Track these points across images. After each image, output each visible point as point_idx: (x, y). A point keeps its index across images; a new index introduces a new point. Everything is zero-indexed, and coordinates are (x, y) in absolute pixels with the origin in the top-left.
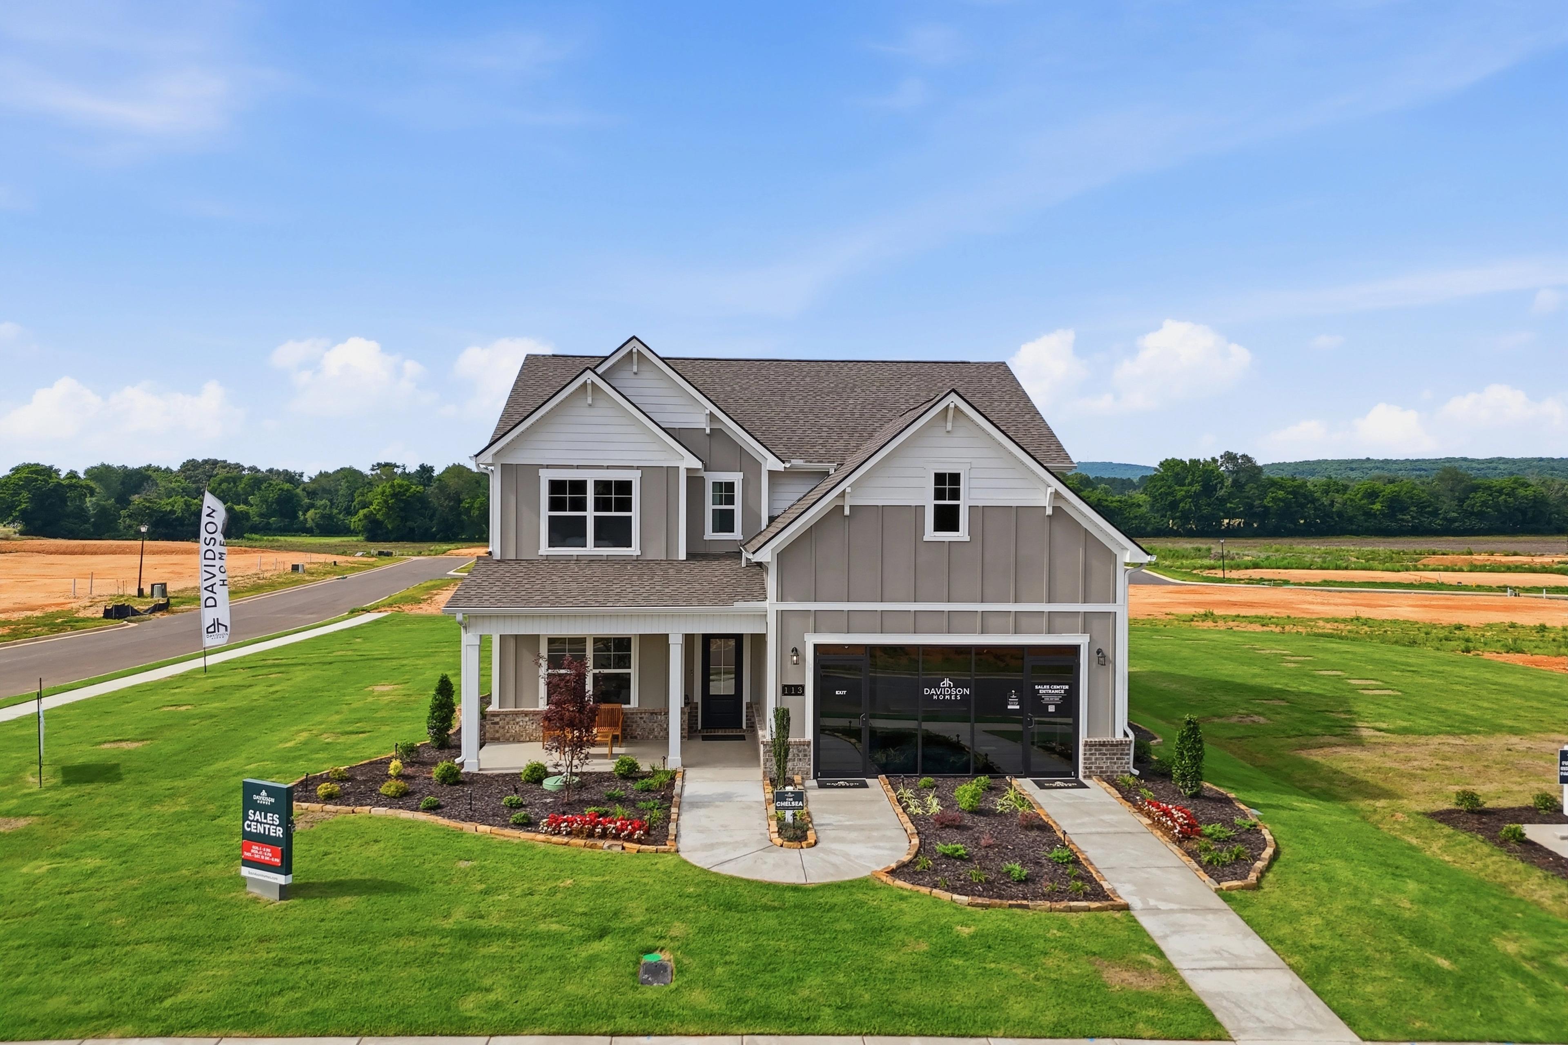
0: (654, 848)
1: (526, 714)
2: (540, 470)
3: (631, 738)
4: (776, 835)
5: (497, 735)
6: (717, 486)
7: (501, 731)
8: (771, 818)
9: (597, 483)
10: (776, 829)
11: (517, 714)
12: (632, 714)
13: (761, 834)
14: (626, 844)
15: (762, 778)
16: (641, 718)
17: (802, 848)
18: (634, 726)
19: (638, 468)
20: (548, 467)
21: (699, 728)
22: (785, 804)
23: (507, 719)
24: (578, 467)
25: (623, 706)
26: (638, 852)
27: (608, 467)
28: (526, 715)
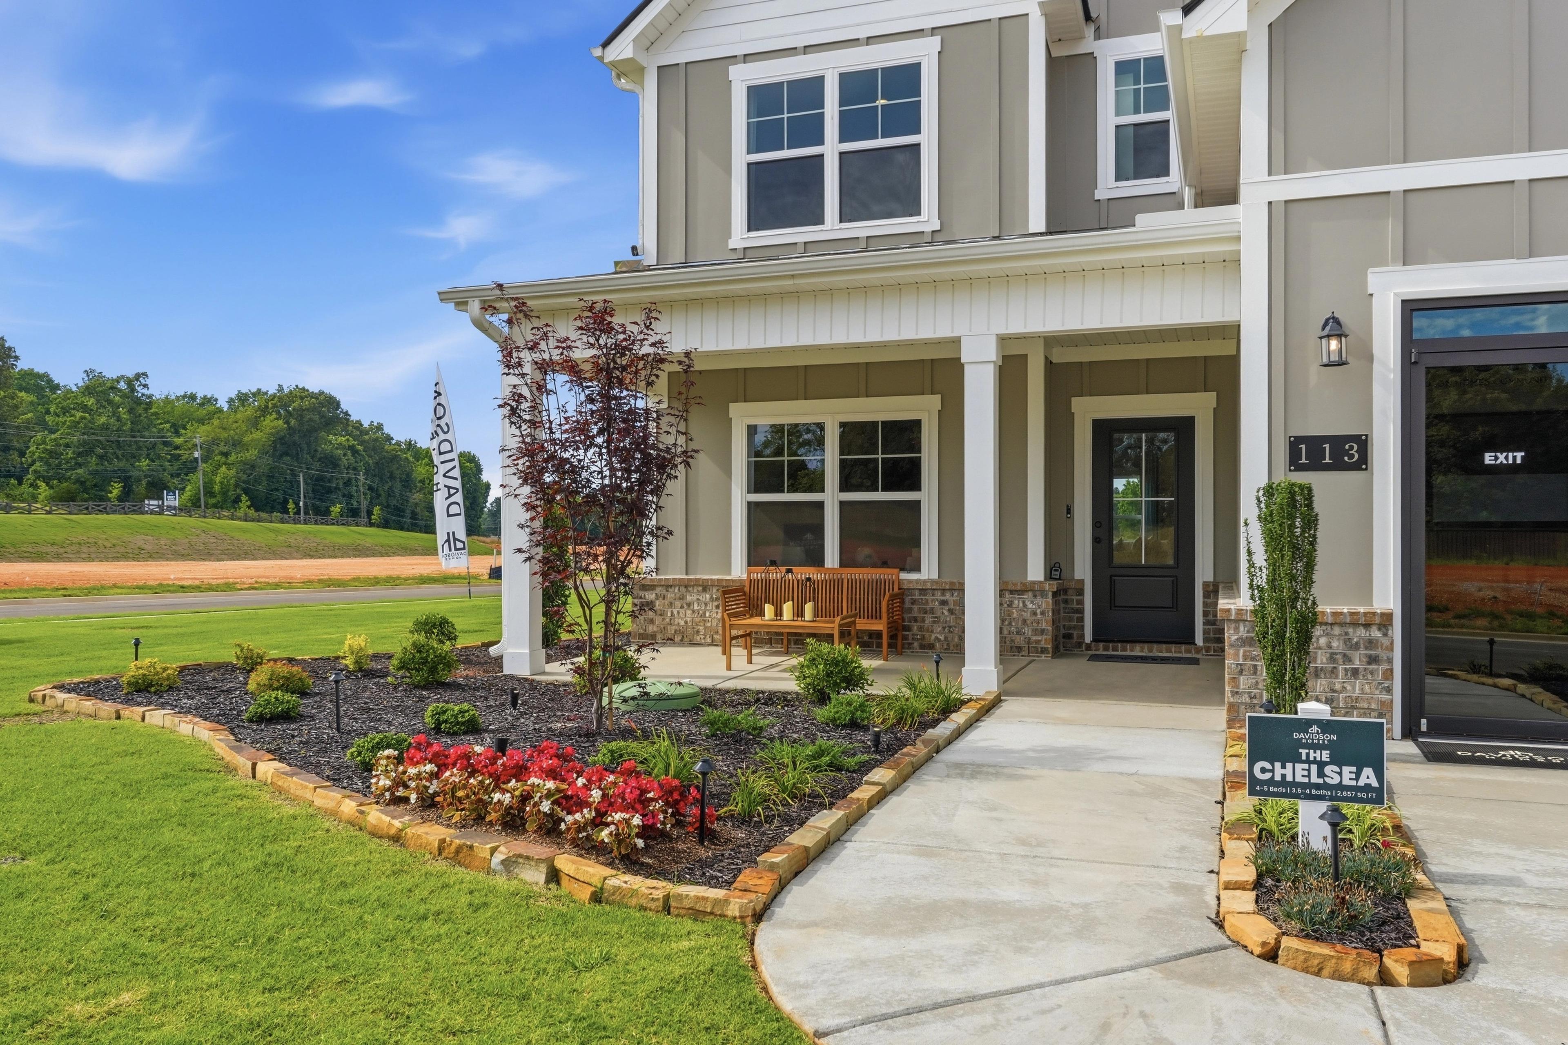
0: (658, 888)
1: (705, 586)
2: (731, 68)
3: (922, 647)
4: (1246, 900)
5: (651, 629)
6: (1124, 68)
7: (658, 620)
8: (1235, 828)
9: (845, 79)
10: (1249, 874)
11: (687, 585)
12: (923, 591)
13: (1179, 888)
14: (566, 862)
15: (1224, 726)
16: (944, 603)
17: (1385, 979)
18: (929, 619)
19: (934, 31)
20: (747, 58)
21: (1088, 638)
22: (1297, 772)
23: (670, 596)
24: (807, 49)
25: (904, 576)
26: (597, 898)
27: (870, 40)
28: (705, 589)
